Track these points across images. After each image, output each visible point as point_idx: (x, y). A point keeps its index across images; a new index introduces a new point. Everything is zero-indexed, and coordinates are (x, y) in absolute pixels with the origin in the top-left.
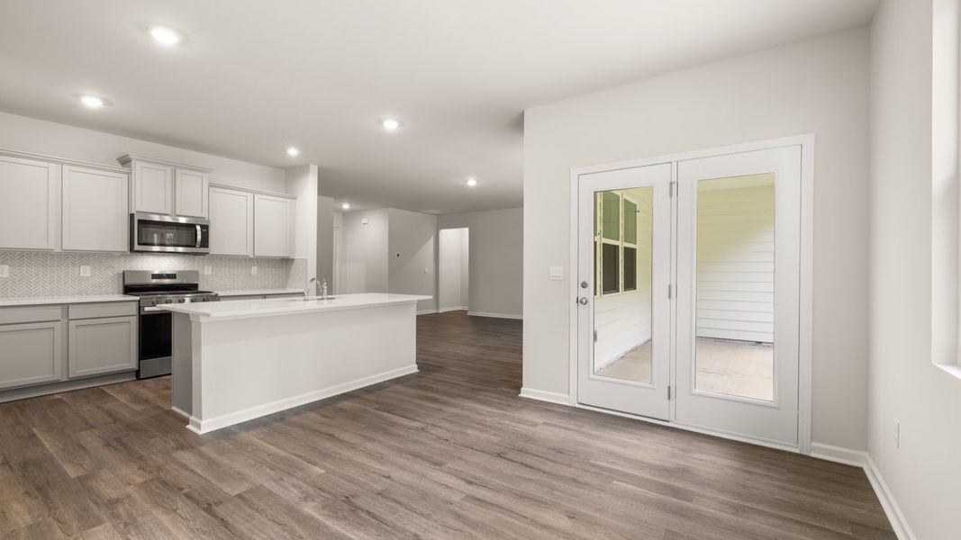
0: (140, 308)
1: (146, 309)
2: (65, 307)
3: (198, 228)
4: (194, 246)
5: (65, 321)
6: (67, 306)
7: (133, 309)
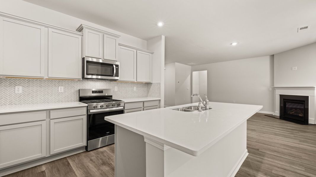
0: (88, 111)
1: (91, 111)
2: (48, 111)
5: (48, 120)
6: (49, 111)
7: (84, 111)
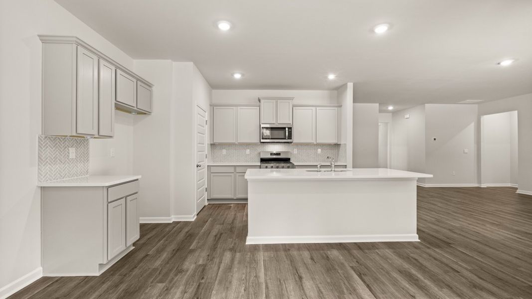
3: (287, 129)
4: (285, 139)
